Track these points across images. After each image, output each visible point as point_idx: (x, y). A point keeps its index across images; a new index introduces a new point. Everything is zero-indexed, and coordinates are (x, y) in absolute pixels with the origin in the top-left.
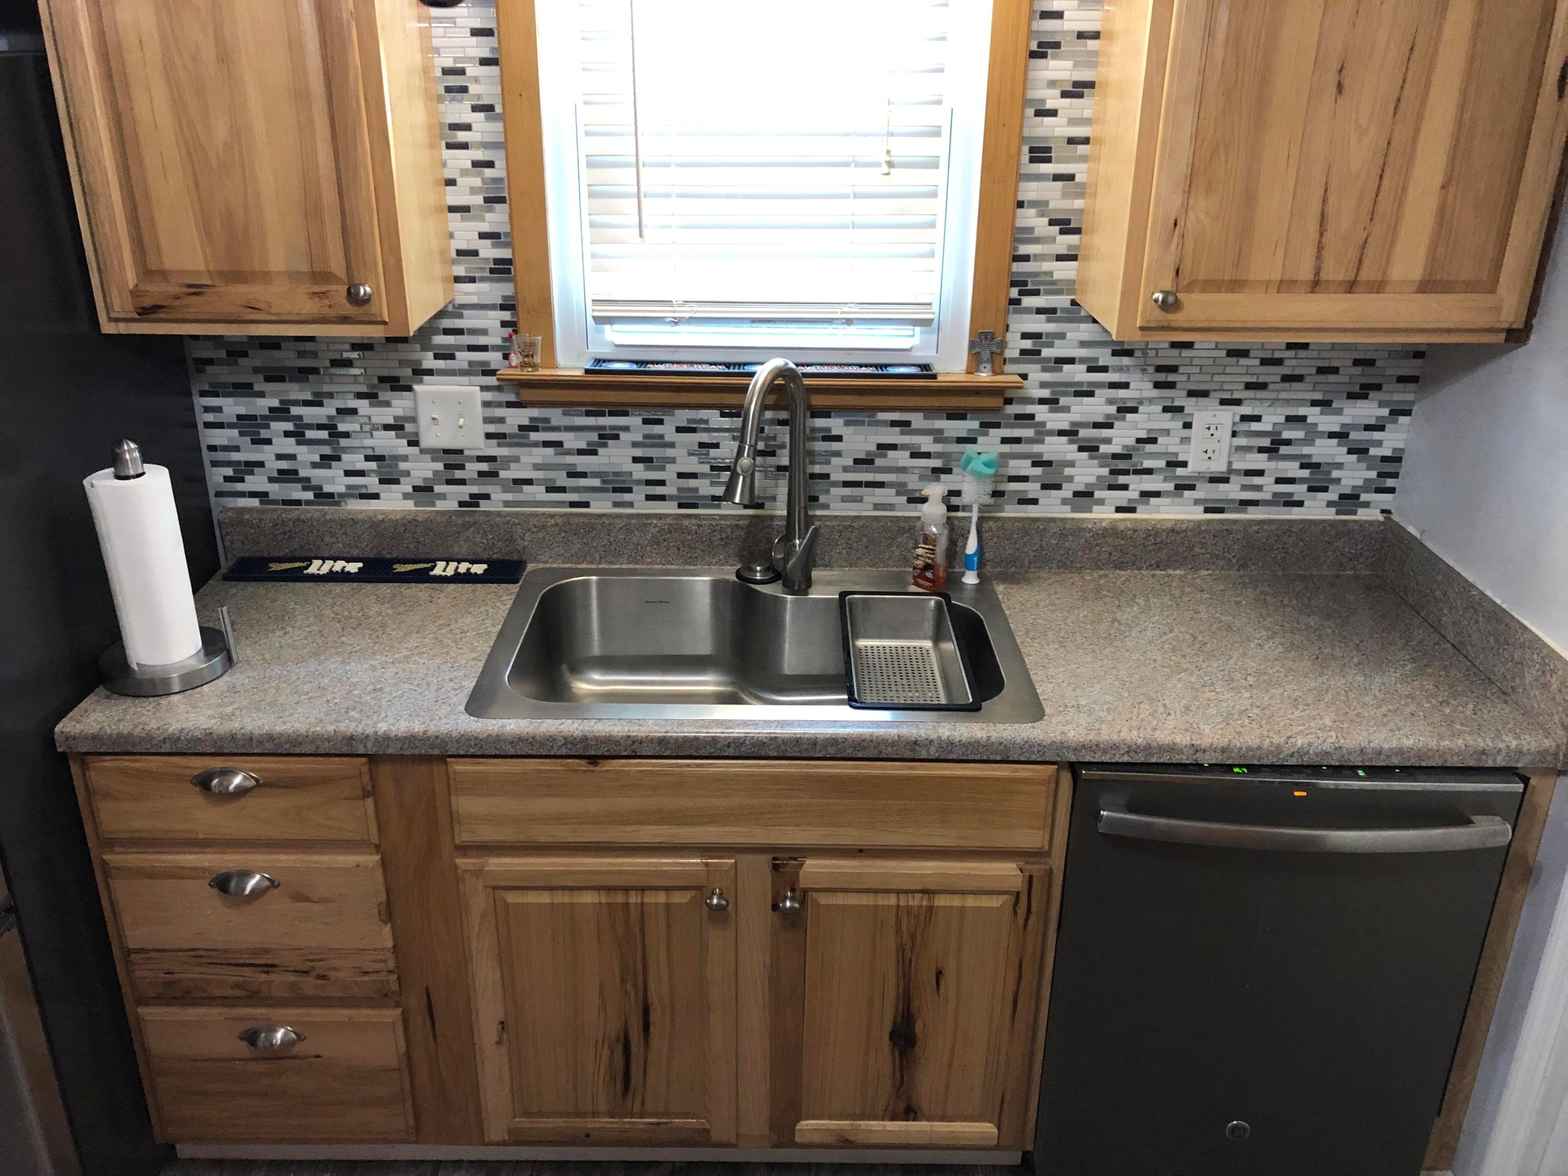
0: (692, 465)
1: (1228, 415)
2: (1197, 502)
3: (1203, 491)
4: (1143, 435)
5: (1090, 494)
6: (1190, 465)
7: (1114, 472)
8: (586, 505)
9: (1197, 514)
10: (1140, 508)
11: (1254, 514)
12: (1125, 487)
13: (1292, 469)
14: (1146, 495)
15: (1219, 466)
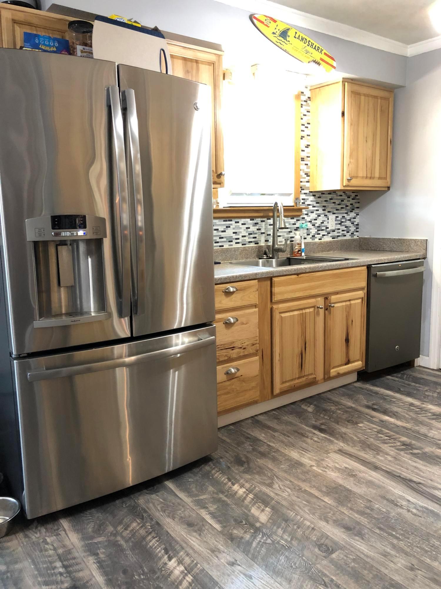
0: (244, 233)
1: (334, 216)
2: (331, 236)
3: (332, 234)
4: (322, 222)
5: (314, 236)
6: (329, 228)
7: (318, 230)
8: (223, 246)
9: (330, 239)
10: (322, 239)
11: (339, 238)
12: (319, 234)
13: (344, 228)
14: (323, 235)
15: (334, 228)
